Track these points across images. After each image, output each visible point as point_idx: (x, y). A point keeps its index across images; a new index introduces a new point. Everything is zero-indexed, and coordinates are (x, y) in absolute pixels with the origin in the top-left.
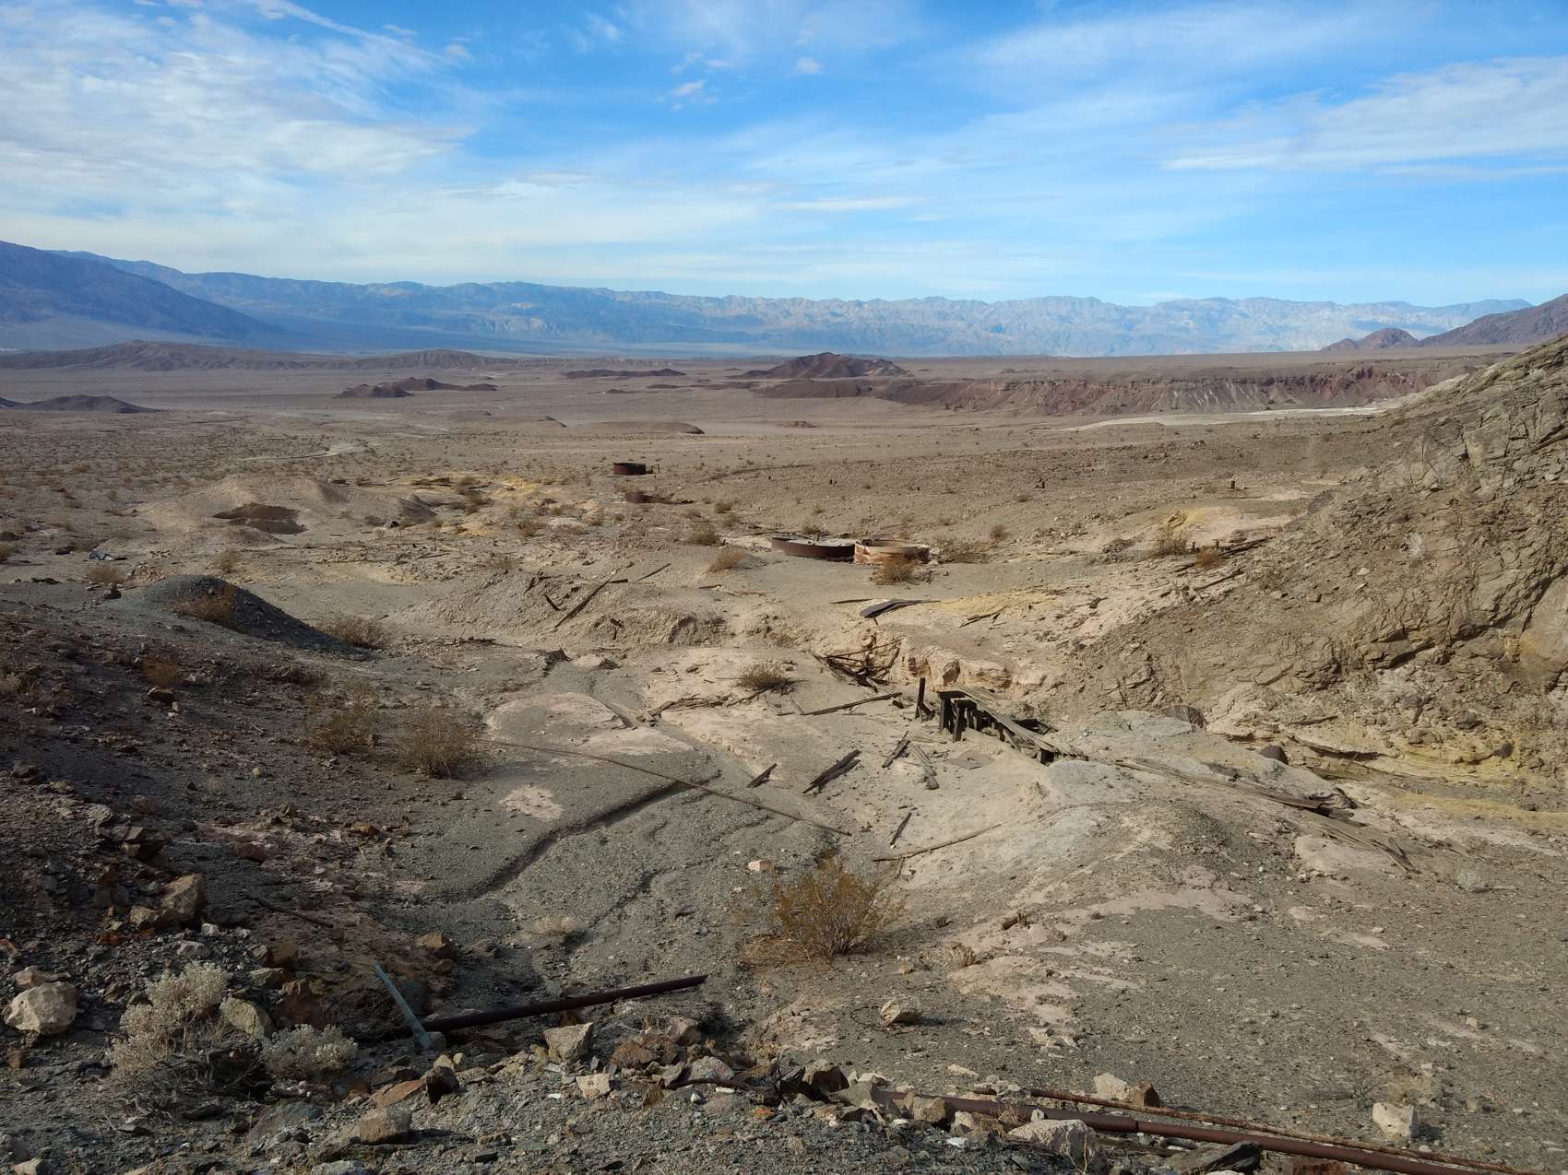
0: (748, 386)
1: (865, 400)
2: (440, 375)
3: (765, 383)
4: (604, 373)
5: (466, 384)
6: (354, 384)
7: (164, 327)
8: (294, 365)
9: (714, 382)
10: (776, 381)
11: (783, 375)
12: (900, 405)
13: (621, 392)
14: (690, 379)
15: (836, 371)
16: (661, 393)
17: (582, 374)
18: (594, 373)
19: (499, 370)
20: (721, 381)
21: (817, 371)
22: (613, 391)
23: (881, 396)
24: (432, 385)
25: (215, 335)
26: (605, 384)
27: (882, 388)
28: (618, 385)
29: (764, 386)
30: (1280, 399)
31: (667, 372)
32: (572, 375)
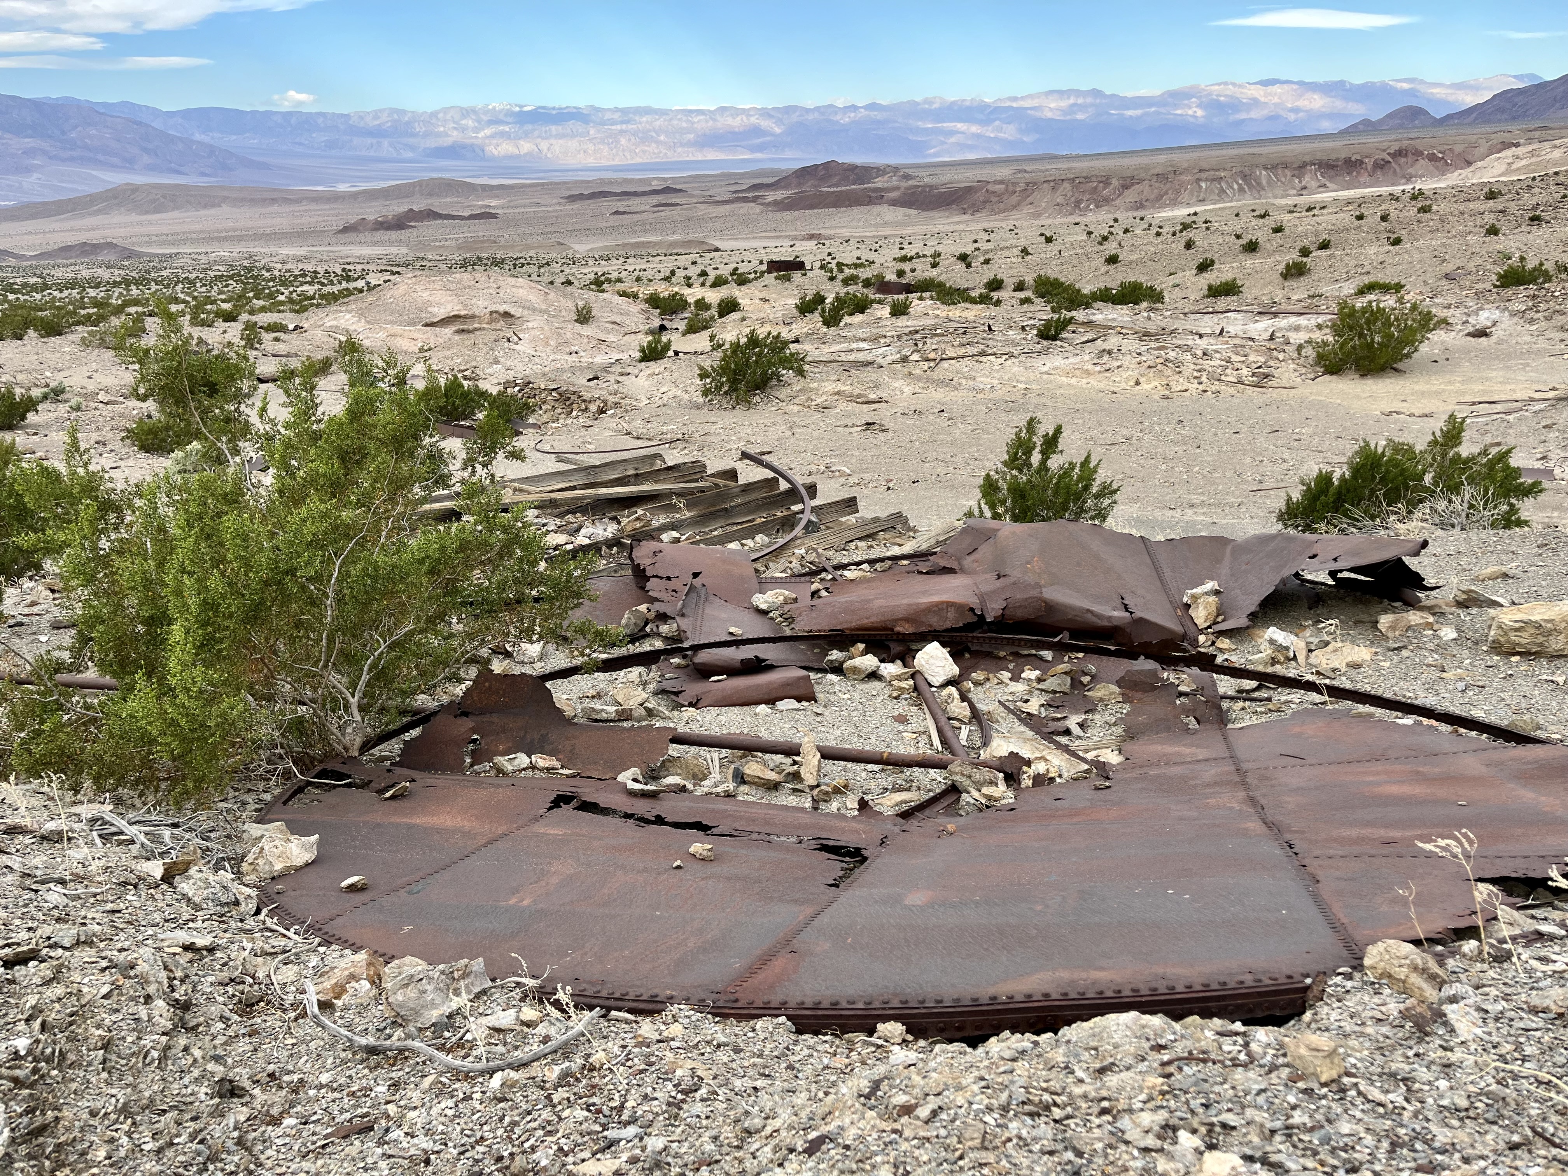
0: (755, 199)
1: (877, 209)
2: (438, 204)
3: (771, 196)
4: (604, 194)
5: (466, 214)
6: (353, 219)
7: (150, 168)
8: (287, 201)
9: (718, 198)
10: (780, 195)
11: (786, 187)
12: (913, 212)
13: (624, 213)
14: (693, 196)
15: (845, 180)
16: (667, 212)
17: (581, 197)
18: (594, 196)
19: (497, 197)
20: (726, 198)
21: (823, 179)
22: (617, 213)
23: (894, 203)
24: (432, 215)
25: (203, 174)
26: (609, 205)
27: (894, 195)
28: (621, 205)
29: (770, 199)
30: (1314, 184)
31: (667, 190)
32: (572, 198)
